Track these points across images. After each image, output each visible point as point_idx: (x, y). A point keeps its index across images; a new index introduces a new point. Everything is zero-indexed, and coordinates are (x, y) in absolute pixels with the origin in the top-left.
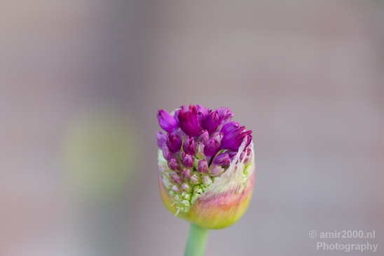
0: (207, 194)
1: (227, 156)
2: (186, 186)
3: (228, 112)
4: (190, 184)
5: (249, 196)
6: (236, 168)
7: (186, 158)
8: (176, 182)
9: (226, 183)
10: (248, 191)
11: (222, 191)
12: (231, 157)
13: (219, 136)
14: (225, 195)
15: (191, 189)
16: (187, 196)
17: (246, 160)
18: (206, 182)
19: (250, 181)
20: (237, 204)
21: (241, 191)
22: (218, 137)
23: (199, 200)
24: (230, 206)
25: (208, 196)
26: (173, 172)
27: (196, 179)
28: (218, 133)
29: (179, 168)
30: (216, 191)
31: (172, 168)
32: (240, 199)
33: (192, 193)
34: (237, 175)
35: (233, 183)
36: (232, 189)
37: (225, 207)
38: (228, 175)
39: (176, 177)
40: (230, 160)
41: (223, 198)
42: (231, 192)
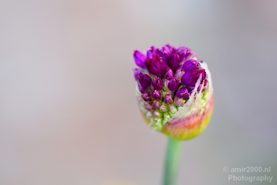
0: (174, 119)
1: (187, 91)
2: (157, 113)
3: (187, 51)
4: (160, 112)
5: (210, 115)
6: (195, 98)
7: (155, 93)
8: (149, 110)
9: (188, 110)
10: (208, 111)
11: (185, 116)
12: (190, 91)
13: (180, 72)
14: (188, 118)
15: (161, 115)
16: (159, 120)
17: (204, 90)
18: (172, 111)
19: (209, 104)
20: (200, 123)
21: (201, 113)
22: (180, 74)
23: (168, 123)
24: (194, 125)
25: (175, 121)
26: (146, 103)
27: (164, 109)
28: (180, 70)
29: (150, 100)
30: (180, 117)
31: (146, 100)
32: (201, 119)
33: (163, 117)
34: (196, 103)
35: (194, 110)
36: (193, 113)
37: (190, 127)
38: (189, 105)
39: (149, 107)
40: (189, 94)
41: (187, 121)
42: (193, 115)
